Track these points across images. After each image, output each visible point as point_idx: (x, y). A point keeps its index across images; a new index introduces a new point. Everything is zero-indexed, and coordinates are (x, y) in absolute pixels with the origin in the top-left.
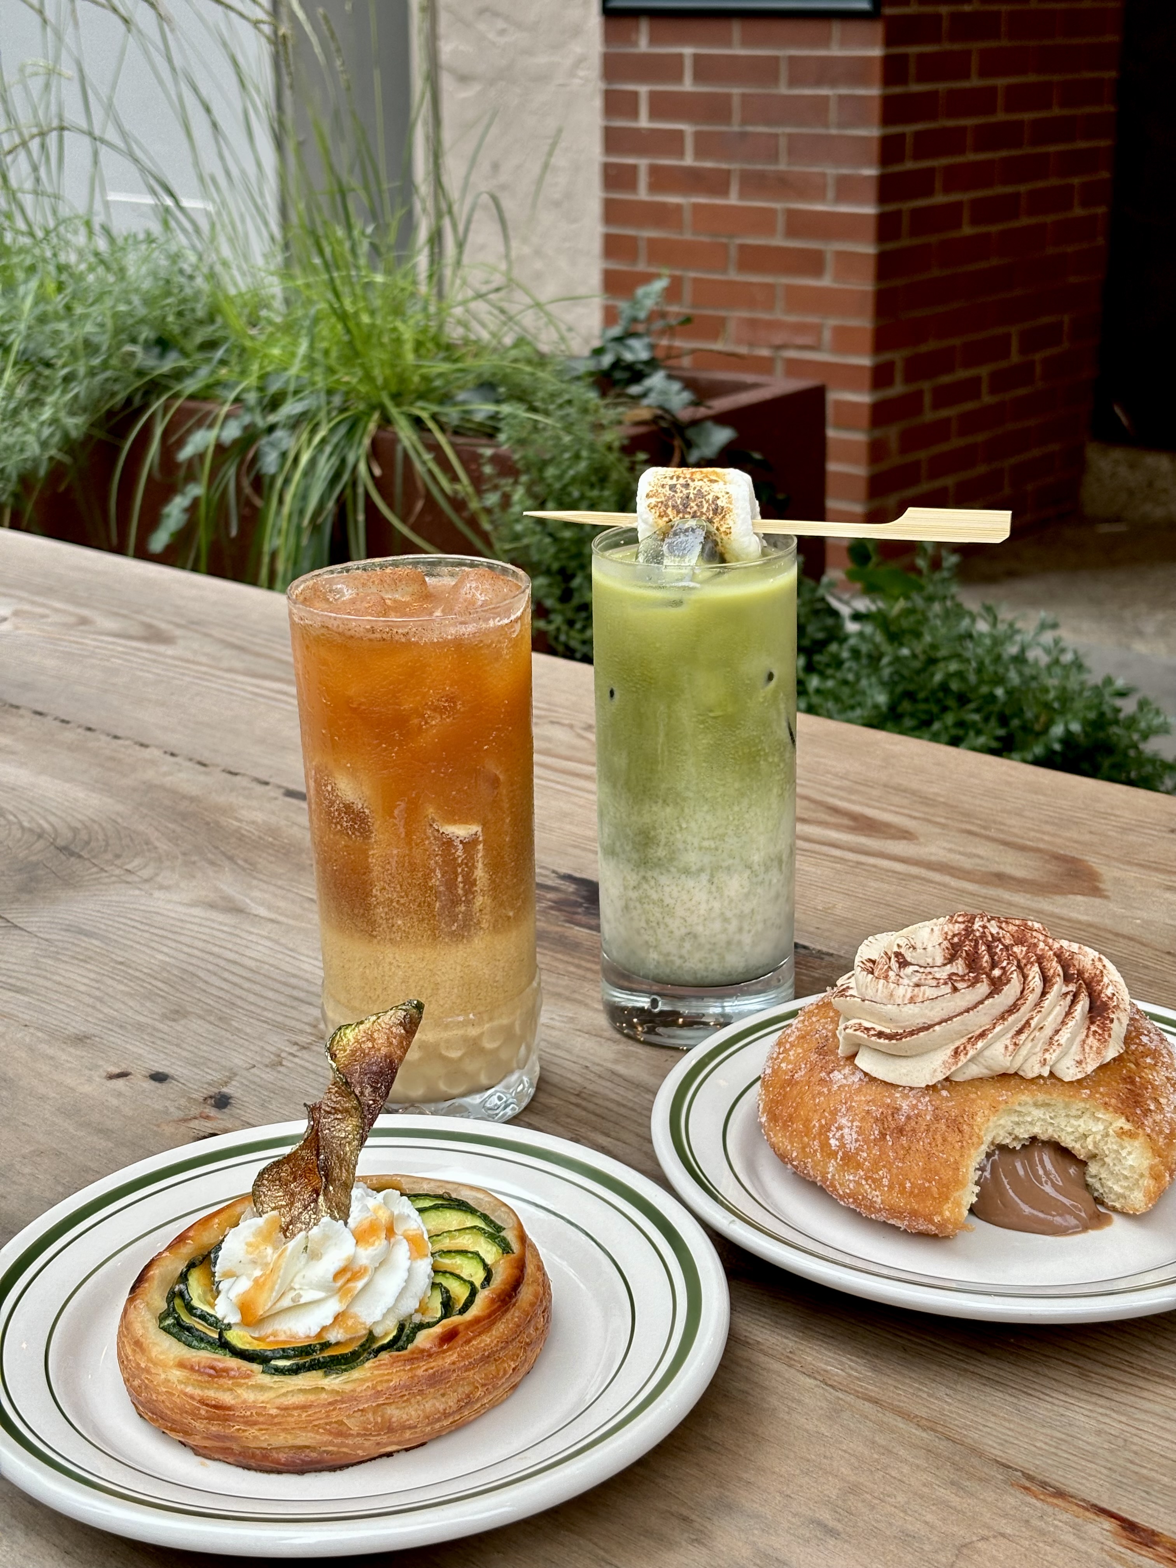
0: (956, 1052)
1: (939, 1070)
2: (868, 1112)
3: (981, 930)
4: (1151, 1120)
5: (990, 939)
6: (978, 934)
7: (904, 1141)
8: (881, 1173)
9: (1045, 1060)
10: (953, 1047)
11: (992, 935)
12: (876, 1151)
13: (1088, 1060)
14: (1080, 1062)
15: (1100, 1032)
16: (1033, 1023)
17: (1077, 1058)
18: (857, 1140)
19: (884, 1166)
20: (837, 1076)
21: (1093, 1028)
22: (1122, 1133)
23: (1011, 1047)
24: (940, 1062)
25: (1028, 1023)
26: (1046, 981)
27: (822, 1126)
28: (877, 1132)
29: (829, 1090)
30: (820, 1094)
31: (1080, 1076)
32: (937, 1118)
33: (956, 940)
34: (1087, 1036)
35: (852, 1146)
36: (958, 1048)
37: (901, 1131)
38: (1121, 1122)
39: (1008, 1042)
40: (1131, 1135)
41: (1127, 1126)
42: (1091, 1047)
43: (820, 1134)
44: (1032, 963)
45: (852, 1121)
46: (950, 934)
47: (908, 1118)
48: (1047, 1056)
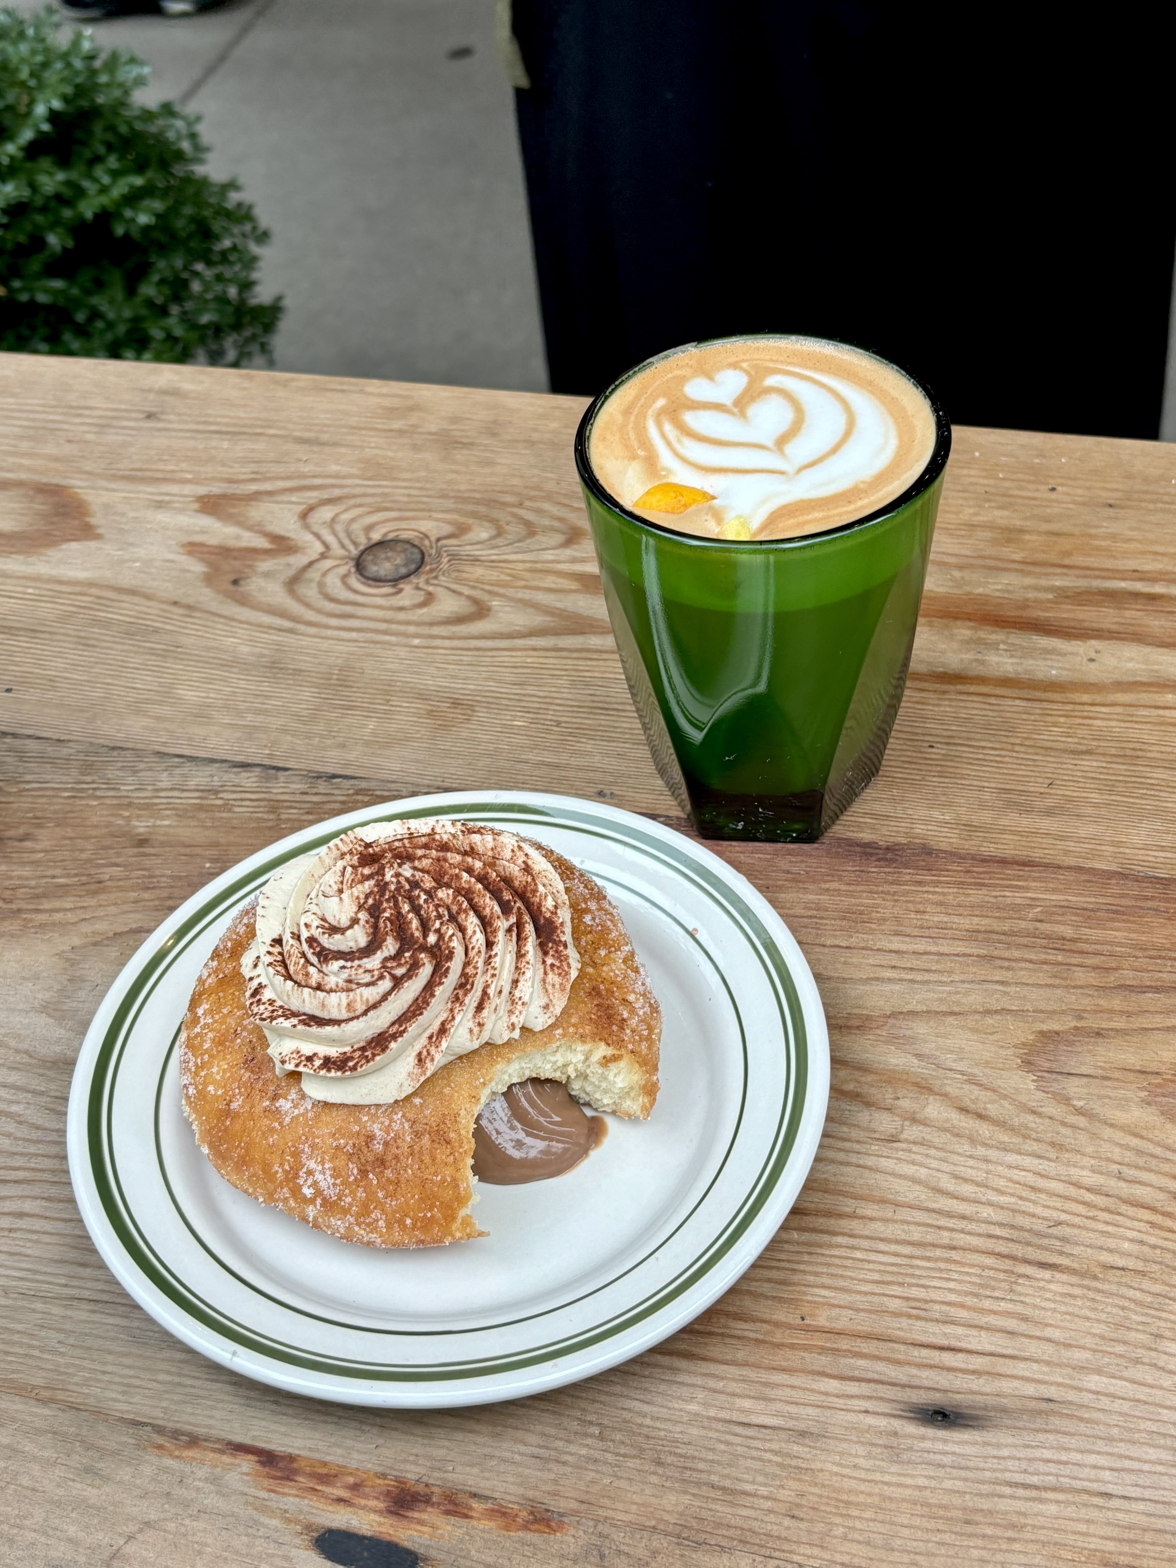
0: (420, 1060)
1: (406, 1084)
2: (337, 1148)
3: (394, 880)
4: (628, 1031)
5: (407, 887)
6: (393, 887)
7: (388, 1173)
8: (373, 1216)
9: (513, 1024)
10: (414, 1054)
11: (407, 880)
12: (361, 1194)
13: (555, 1001)
14: (546, 1007)
15: (557, 964)
16: (491, 991)
17: (543, 1004)
18: (334, 1185)
19: (375, 1208)
20: (284, 1104)
21: (549, 961)
22: (606, 1061)
23: (476, 1030)
24: (404, 1075)
25: (485, 993)
26: (486, 924)
27: (286, 1172)
28: (355, 1171)
29: (281, 1124)
30: (272, 1130)
31: (550, 1022)
32: (418, 1135)
33: (370, 901)
34: (545, 973)
35: (331, 1193)
36: (420, 1054)
37: (381, 1162)
38: (602, 1050)
39: (471, 1024)
40: (615, 1059)
41: (609, 1051)
42: (554, 985)
43: (287, 1180)
44: (465, 911)
45: (323, 1163)
46: (362, 896)
47: (386, 1144)
48: (514, 1019)
